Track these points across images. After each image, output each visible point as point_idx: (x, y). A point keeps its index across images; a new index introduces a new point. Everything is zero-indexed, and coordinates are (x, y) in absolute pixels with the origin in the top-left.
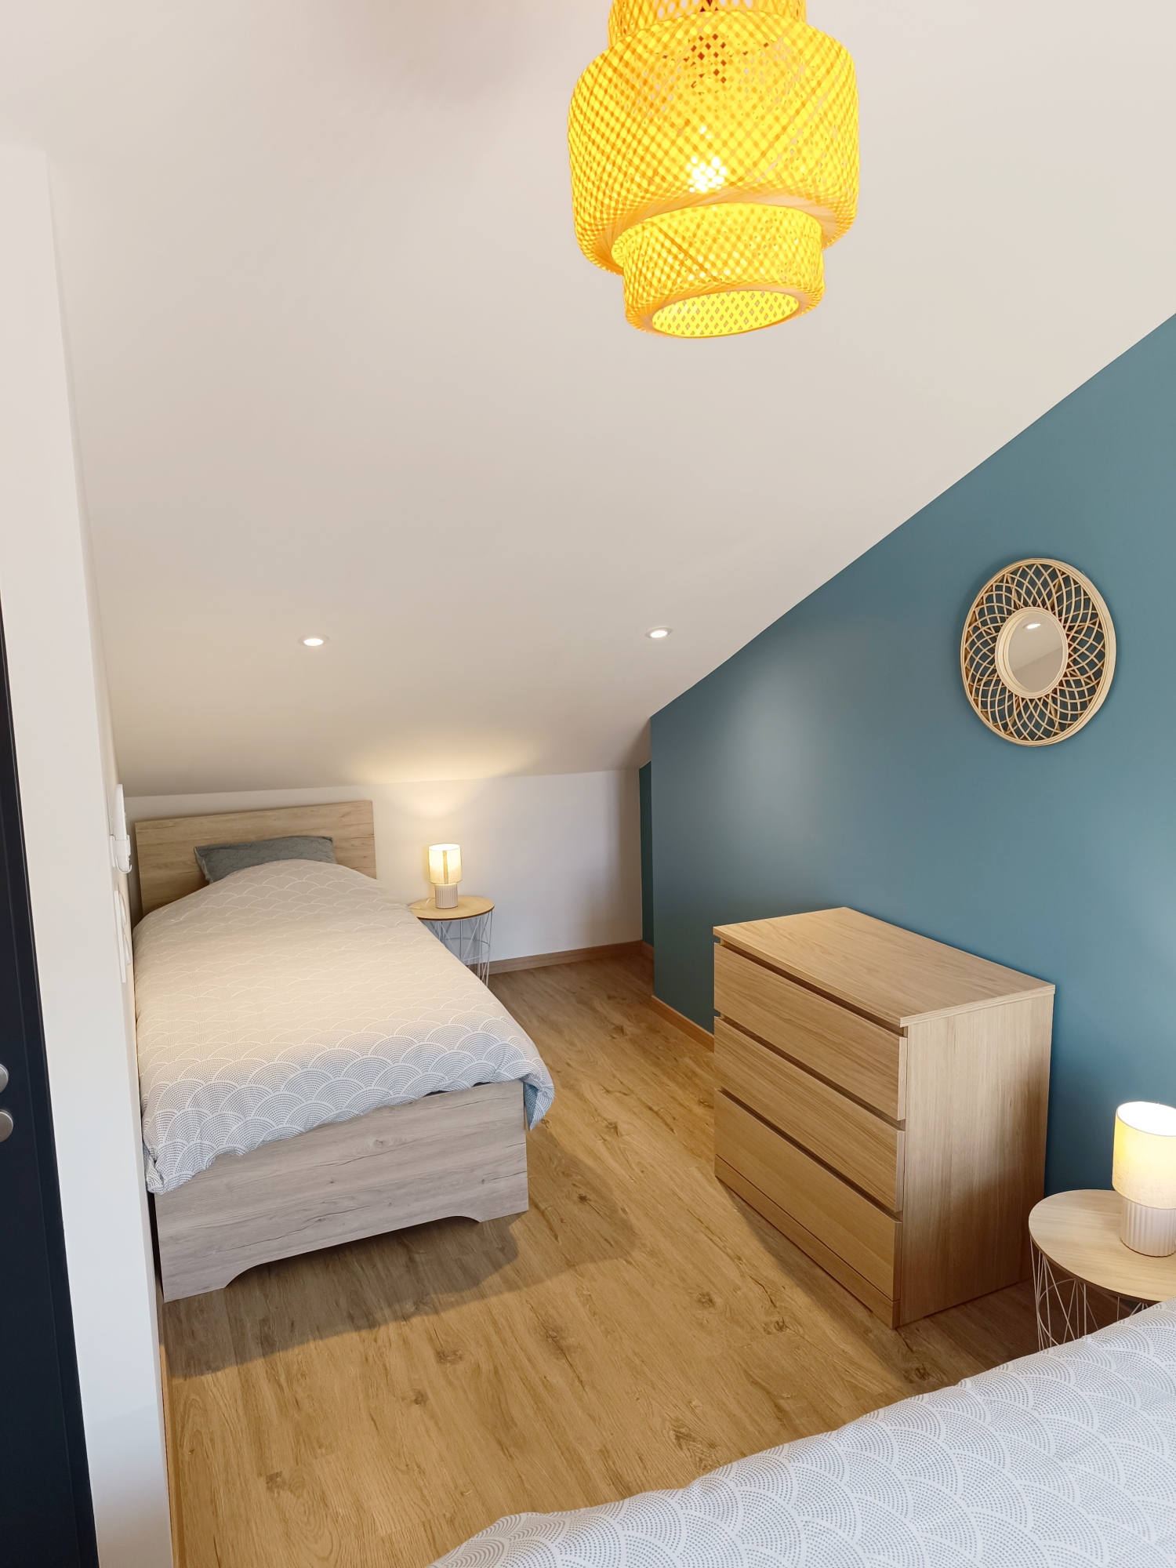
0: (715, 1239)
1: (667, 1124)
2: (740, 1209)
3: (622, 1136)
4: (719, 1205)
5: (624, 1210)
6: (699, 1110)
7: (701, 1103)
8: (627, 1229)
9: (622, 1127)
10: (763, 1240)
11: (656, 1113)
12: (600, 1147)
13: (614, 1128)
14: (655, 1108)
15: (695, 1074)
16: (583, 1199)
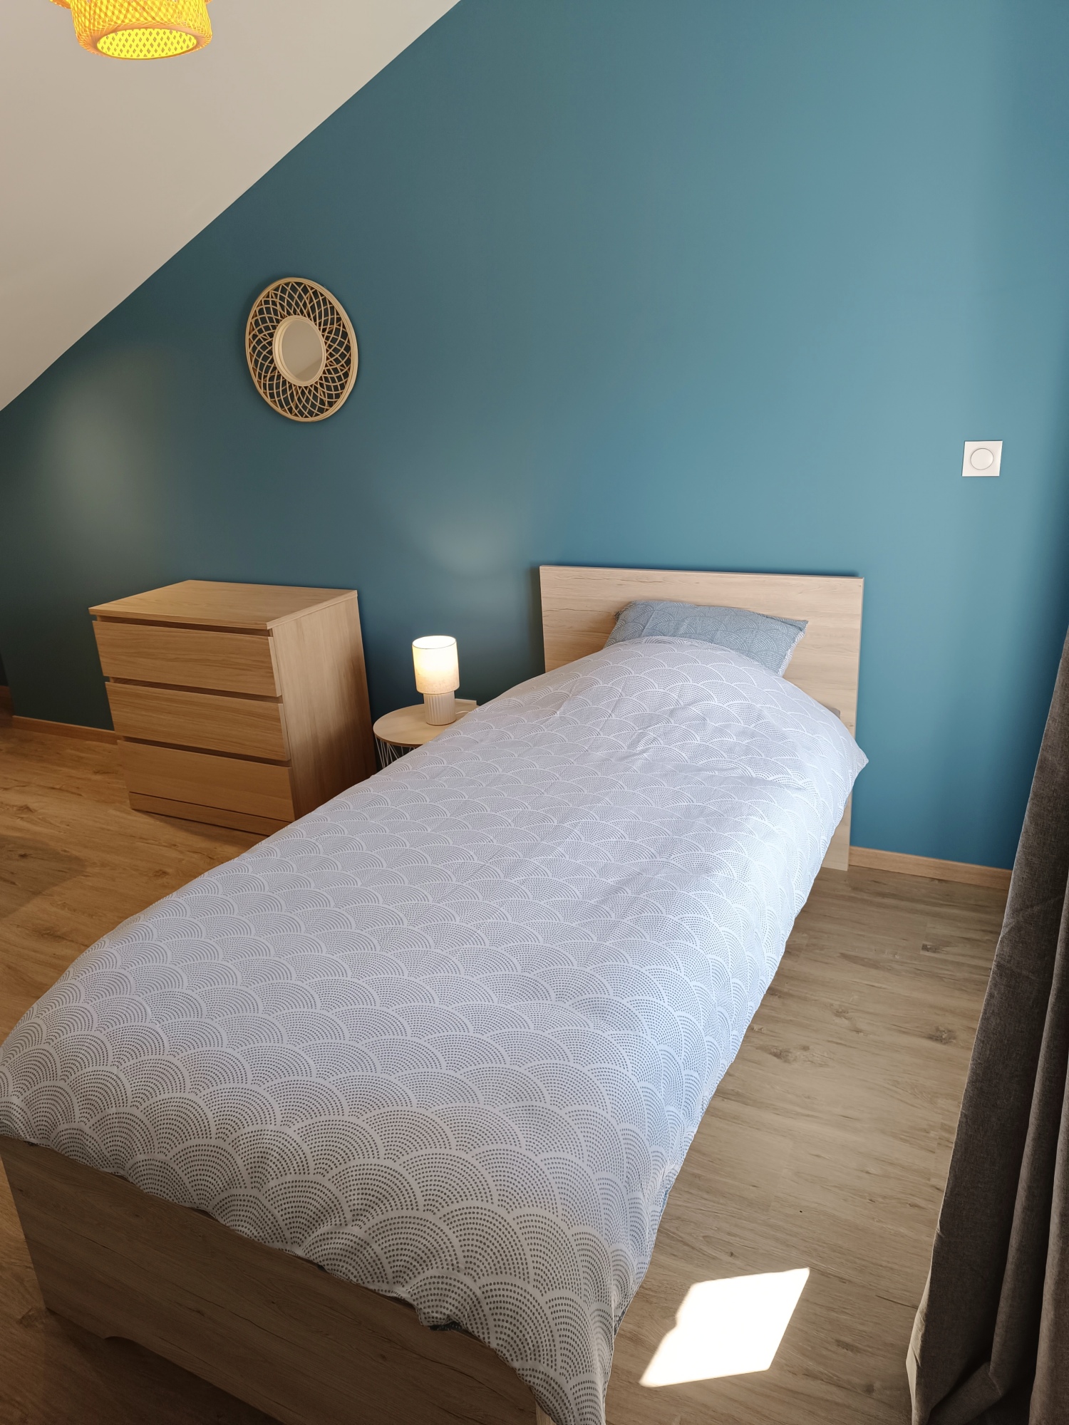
0: (149, 841)
1: (72, 793)
2: (161, 821)
3: (36, 811)
4: (144, 823)
5: (65, 851)
6: (98, 777)
7: (96, 773)
8: (77, 859)
9: (33, 805)
10: (187, 830)
11: (60, 789)
12: (20, 823)
13: (27, 809)
14: (58, 787)
15: (82, 758)
16: (23, 856)
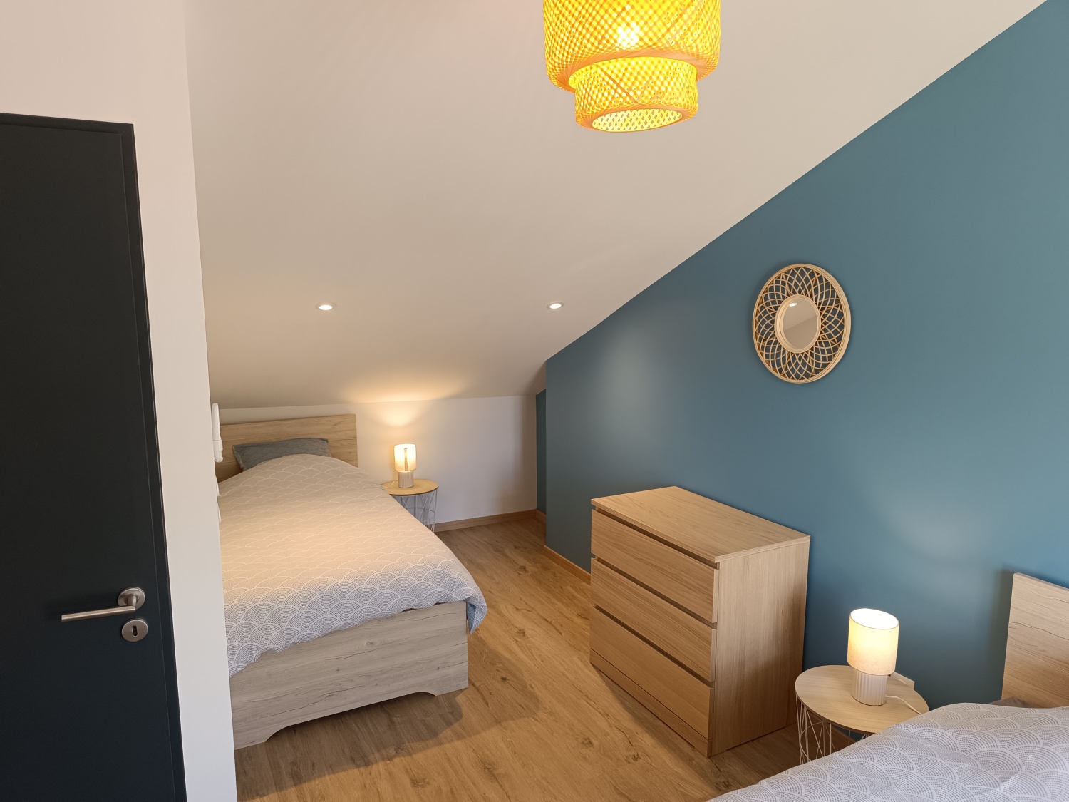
0: (592, 703)
1: (557, 630)
2: (607, 684)
3: (528, 638)
4: (593, 680)
5: (531, 686)
6: (578, 620)
7: (579, 615)
8: (534, 698)
9: (528, 632)
10: (622, 703)
11: (550, 623)
12: (513, 645)
13: (522, 633)
14: (549, 620)
15: (575, 597)
16: (504, 679)
